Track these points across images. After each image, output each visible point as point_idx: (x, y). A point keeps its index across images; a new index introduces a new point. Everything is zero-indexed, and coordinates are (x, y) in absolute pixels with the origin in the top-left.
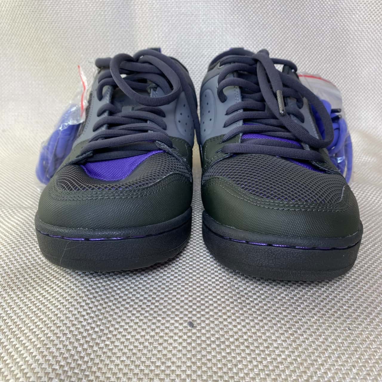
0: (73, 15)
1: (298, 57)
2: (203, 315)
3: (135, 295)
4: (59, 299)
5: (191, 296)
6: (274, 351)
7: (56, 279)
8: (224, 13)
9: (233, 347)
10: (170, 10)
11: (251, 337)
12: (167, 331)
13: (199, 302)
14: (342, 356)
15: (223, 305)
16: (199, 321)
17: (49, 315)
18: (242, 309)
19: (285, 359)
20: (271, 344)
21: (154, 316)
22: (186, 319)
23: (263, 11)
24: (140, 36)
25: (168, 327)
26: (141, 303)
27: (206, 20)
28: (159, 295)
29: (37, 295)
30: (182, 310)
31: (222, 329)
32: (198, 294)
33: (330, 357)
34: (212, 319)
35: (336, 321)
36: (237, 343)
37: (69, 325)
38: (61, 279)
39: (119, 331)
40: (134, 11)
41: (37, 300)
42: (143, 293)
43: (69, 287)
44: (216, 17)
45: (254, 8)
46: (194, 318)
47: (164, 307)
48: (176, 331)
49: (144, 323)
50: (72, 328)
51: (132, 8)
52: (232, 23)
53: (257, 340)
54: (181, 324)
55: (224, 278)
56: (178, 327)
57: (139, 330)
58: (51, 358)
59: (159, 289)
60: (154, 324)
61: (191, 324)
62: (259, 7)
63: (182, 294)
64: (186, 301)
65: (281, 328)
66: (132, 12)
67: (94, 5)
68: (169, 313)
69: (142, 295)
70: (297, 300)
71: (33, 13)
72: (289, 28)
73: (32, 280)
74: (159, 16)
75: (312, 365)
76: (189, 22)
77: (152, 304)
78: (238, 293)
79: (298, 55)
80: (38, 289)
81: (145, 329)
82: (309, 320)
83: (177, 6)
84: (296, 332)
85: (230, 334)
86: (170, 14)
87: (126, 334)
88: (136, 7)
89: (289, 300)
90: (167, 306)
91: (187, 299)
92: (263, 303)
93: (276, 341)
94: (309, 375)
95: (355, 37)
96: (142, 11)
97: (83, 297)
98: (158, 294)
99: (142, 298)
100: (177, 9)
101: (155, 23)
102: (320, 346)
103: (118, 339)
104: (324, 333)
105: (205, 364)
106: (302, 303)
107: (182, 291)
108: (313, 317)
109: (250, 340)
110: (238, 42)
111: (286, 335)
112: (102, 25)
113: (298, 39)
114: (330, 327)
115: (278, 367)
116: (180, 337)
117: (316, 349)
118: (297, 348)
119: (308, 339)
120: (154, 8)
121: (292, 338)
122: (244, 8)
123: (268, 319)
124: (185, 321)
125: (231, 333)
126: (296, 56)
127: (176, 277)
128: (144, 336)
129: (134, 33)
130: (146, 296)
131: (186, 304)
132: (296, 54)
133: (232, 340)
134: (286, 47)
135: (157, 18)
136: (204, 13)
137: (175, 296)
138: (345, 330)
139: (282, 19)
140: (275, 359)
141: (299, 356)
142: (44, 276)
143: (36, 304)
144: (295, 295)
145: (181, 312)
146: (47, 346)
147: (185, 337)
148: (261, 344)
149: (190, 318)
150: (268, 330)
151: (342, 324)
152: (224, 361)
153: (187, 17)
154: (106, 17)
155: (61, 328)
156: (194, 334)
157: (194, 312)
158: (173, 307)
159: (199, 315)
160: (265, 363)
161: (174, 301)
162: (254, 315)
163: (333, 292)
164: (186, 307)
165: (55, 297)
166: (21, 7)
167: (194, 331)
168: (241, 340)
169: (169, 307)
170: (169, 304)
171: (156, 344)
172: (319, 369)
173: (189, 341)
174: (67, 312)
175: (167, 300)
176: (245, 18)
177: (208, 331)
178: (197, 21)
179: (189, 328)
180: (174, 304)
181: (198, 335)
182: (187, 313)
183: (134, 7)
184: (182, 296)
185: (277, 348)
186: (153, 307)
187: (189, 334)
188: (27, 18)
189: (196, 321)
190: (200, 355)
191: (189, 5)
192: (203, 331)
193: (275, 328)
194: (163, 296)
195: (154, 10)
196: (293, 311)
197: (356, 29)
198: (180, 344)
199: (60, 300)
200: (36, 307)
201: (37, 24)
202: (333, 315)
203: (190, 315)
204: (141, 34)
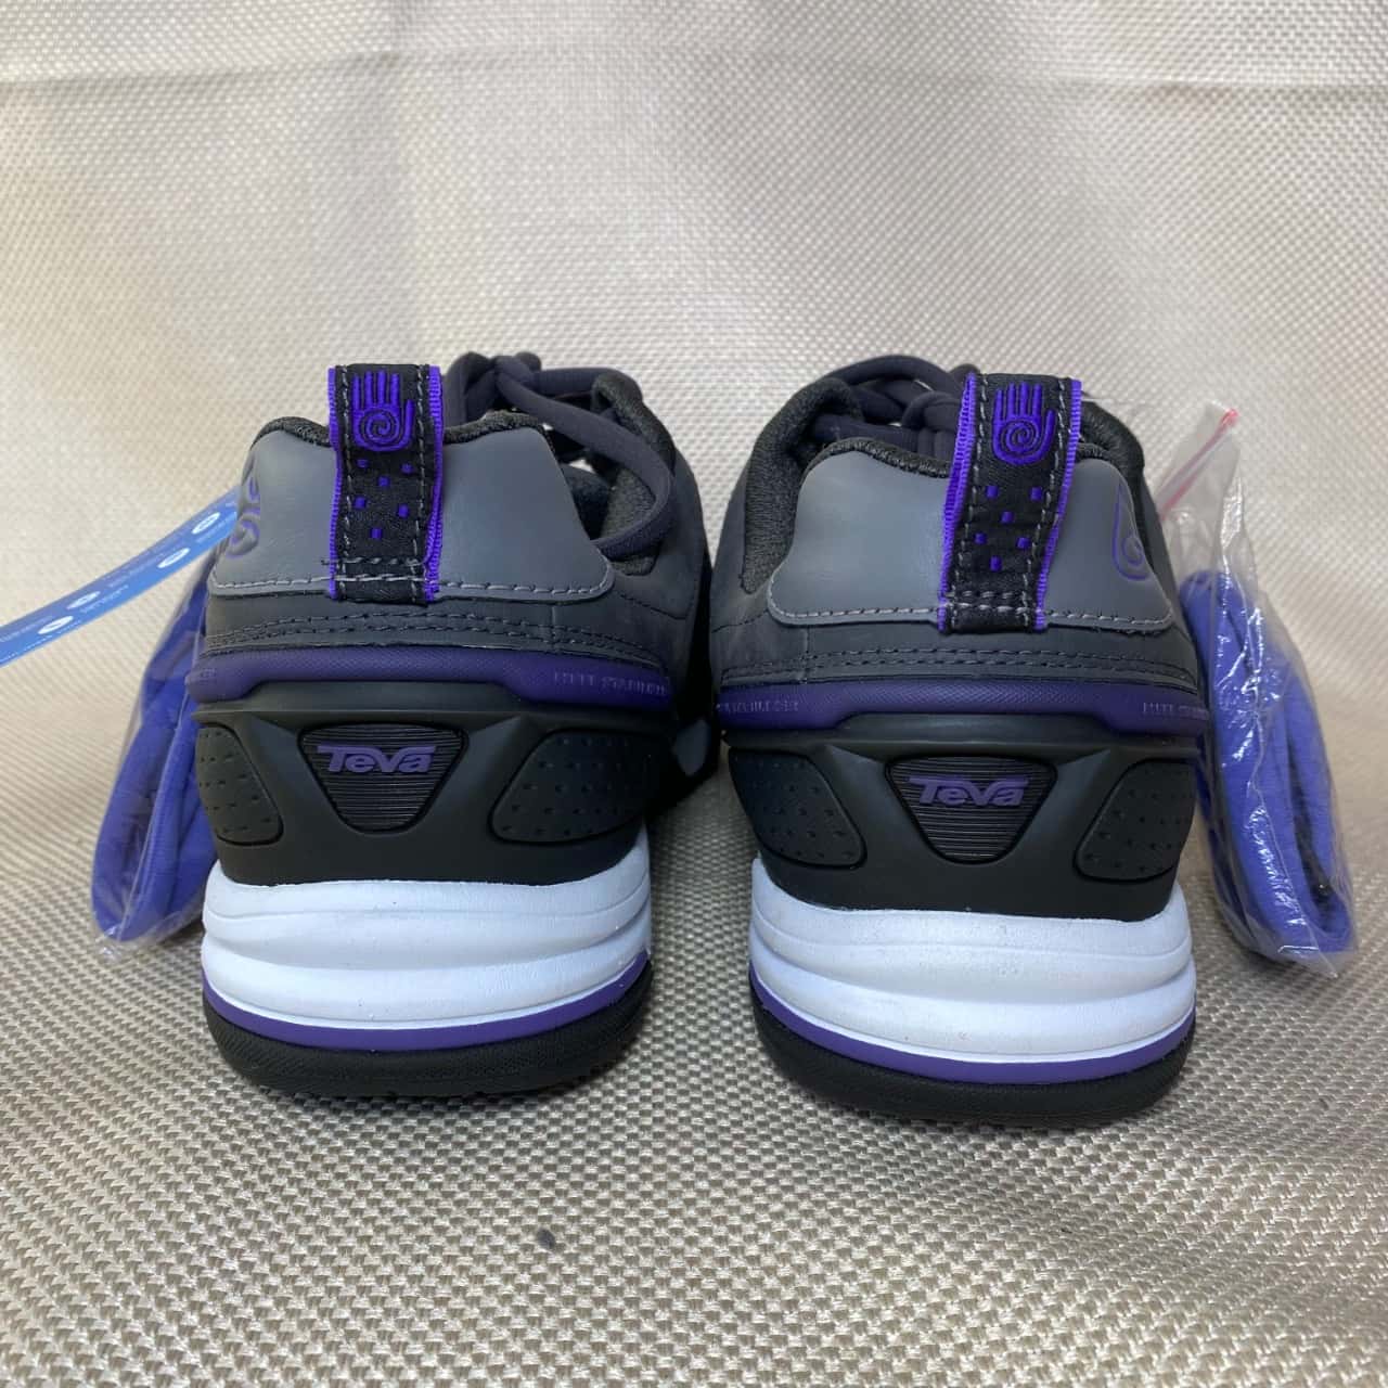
0: (203, 227)
2: (588, 1211)
3: (365, 1151)
4: (106, 1177)
5: (553, 1152)
6: (814, 1315)
7: (100, 1109)
8: (708, 222)
9: (678, 1306)
10: (527, 210)
11: (741, 1271)
12: (466, 1260)
13: (579, 1169)
15: (658, 1177)
16: (573, 1230)
17: (68, 1227)
18: (718, 1184)
19: (847, 1339)
21: (424, 1215)
22: (532, 1221)
23: (836, 218)
24: (429, 295)
25: (471, 1249)
26: (384, 1177)
27: (651, 245)
28: (447, 1151)
29: (30, 1159)
30: (519, 1195)
31: (647, 1251)
32: (579, 1145)
34: (616, 1222)
36: (693, 1294)
37: (137, 1256)
38: (115, 1113)
39: (305, 1263)
40: (410, 213)
41: (30, 1176)
42: (392, 1145)
43: (141, 1138)
44: (682, 234)
45: (806, 208)
46: (560, 1221)
47: (461, 1186)
48: (498, 1260)
49: (390, 1239)
50: (145, 1266)
51: (402, 203)
52: (735, 254)
54: (515, 1238)
55: (669, 1092)
56: (502, 1248)
57: (374, 1260)
58: (70, 1363)
60: (423, 1239)
61: (546, 1238)
62: (823, 204)
63: (525, 1145)
64: (535, 1169)
66: (403, 216)
67: (274, 195)
68: (477, 1204)
69: (390, 1152)
71: (69, 221)
72: (924, 271)
73: (14, 1109)
74: (490, 230)
76: (593, 250)
77: (423, 1177)
78: (712, 1136)
80: (34, 1142)
81: (394, 1257)
83: (551, 200)
85: (675, 1266)
86: (527, 224)
87: (328, 1273)
88: (415, 201)
89: (877, 1156)
90: (470, 1183)
91: (538, 1160)
95: (1144, 301)
96: (434, 212)
97: (188, 1166)
98: (442, 1146)
99: (388, 1160)
100: (552, 209)
101: (479, 253)
103: (300, 1291)
105: (584, 1360)
107: (526, 1136)
110: (756, 315)
112: (299, 260)
113: (953, 306)
115: (819, 1365)
116: (508, 1278)
120: (475, 204)
122: (775, 206)
124: (528, 1229)
125: (676, 1262)
128: (388, 1278)
129: (408, 285)
130: (404, 1154)
131: (536, 1176)
133: (677, 1283)
135: (485, 237)
136: (642, 221)
137: (501, 1152)
139: (901, 243)
140: (814, 1340)
142: (59, 1099)
143: (26, 1190)
145: (517, 1202)
146: (61, 1327)
147: (524, 1278)
149: (542, 1219)
152: (647, 1349)
153: (585, 233)
154: (315, 234)
155: (109, 1269)
156: (555, 1268)
157: (560, 1203)
158: (492, 1185)
159: (574, 1212)
160: (778, 1352)
161: (496, 1169)
164: (535, 1185)
165: (92, 1168)
166: (28, 201)
167: (555, 1259)
168: (708, 1284)
169: (478, 1187)
170: (478, 1176)
171: (425, 1302)
173: (537, 1289)
174: (132, 1218)
175: (472, 1167)
176: (778, 238)
177: (602, 1259)
178: (619, 249)
179: (540, 1250)
180: (493, 1178)
181: (569, 1270)
182: (535, 1203)
183: (408, 200)
184: (524, 1152)
185: (824, 1303)
186: (423, 1186)
187: (540, 1269)
188: (47, 236)
189: (563, 1228)
190: (570, 1332)
191: (591, 194)
192: (587, 1259)
194: (458, 1154)
195: (476, 212)
197: (1144, 274)
198: (507, 1299)
199: (111, 1181)
200: (26, 1201)
201: (82, 255)
203: (544, 1212)
204: (433, 288)
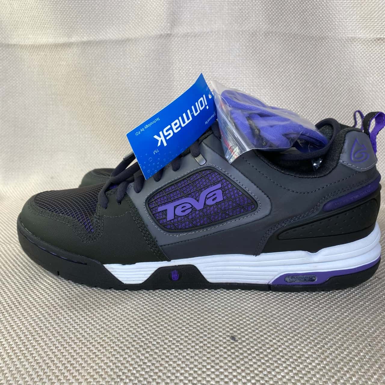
0: (119, 79)
1: (318, 114)
2: (243, 332)
3: (182, 315)
5: (231, 317)
6: (306, 360)
8: (251, 76)
9: (270, 356)
11: (285, 349)
12: (213, 343)
13: (238, 322)
14: (364, 365)
15: (259, 325)
16: (239, 337)
18: (275, 328)
19: (315, 367)
20: (303, 355)
21: (200, 331)
22: (228, 334)
23: (286, 75)
25: (214, 340)
26: (188, 322)
30: (224, 327)
31: (259, 343)
32: (237, 316)
33: (353, 366)
34: (250, 335)
35: (358, 339)
36: (273, 353)
39: (172, 342)
40: (173, 75)
42: (189, 314)
44: (244, 80)
45: (278, 72)
46: (236, 334)
47: (209, 325)
48: (221, 343)
49: (193, 337)
51: (171, 72)
52: (259, 85)
53: (290, 352)
54: (224, 338)
55: (258, 304)
56: (222, 340)
57: (190, 342)
59: (202, 311)
60: (201, 337)
61: (233, 338)
63: (223, 315)
64: (227, 321)
65: (310, 343)
66: (171, 76)
67: (138, 70)
68: (213, 329)
69: (189, 316)
70: (323, 322)
71: (85, 77)
75: (339, 371)
77: (198, 322)
78: (272, 316)
79: (318, 112)
81: (195, 341)
82: (335, 338)
84: (324, 346)
87: (179, 345)
89: (316, 322)
90: (211, 324)
91: (227, 319)
92: (294, 323)
93: (306, 352)
94: (336, 378)
95: (370, 97)
96: (179, 75)
98: (202, 315)
99: (189, 318)
102: (345, 358)
103: (173, 349)
104: (348, 348)
105: (248, 368)
106: (327, 324)
107: (223, 313)
108: (337, 336)
109: (285, 352)
111: (315, 348)
112: (144, 87)
113: (318, 98)
114: (353, 343)
115: (309, 372)
116: (225, 348)
117: (342, 360)
118: (325, 359)
119: (334, 352)
121: (320, 351)
122: (270, 72)
123: (299, 336)
124: (228, 336)
125: (267, 346)
126: (317, 114)
127: (216, 302)
128: (194, 346)
130: (192, 316)
131: (227, 323)
132: (317, 112)
133: (269, 351)
134: (308, 106)
136: (234, 76)
137: (217, 317)
138: (366, 346)
140: (307, 366)
141: (327, 365)
144: (321, 318)
145: (224, 329)
147: (229, 348)
148: (294, 355)
149: (231, 333)
150: (299, 345)
151: (364, 342)
152: (263, 366)
154: (148, 81)
156: (236, 346)
157: (235, 330)
158: (216, 325)
159: (239, 332)
160: (298, 368)
161: (217, 321)
162: (287, 333)
163: (355, 317)
164: (228, 325)
166: (75, 72)
167: (236, 343)
168: (277, 351)
169: (213, 325)
170: (212, 322)
171: (205, 353)
172: (345, 375)
173: (233, 351)
175: (210, 320)
176: (270, 81)
177: (248, 344)
179: (232, 341)
180: (216, 323)
181: (240, 346)
182: (228, 330)
183: (173, 72)
184: (223, 317)
185: (308, 358)
186: (199, 324)
187: (233, 346)
188: (79, 81)
189: (237, 336)
190: (243, 362)
191: (221, 70)
192: (244, 344)
193: (305, 343)
194: (206, 317)
195: (190, 75)
196: (320, 330)
197: (370, 89)
198: (225, 353)
201: (88, 86)
202: (356, 334)
